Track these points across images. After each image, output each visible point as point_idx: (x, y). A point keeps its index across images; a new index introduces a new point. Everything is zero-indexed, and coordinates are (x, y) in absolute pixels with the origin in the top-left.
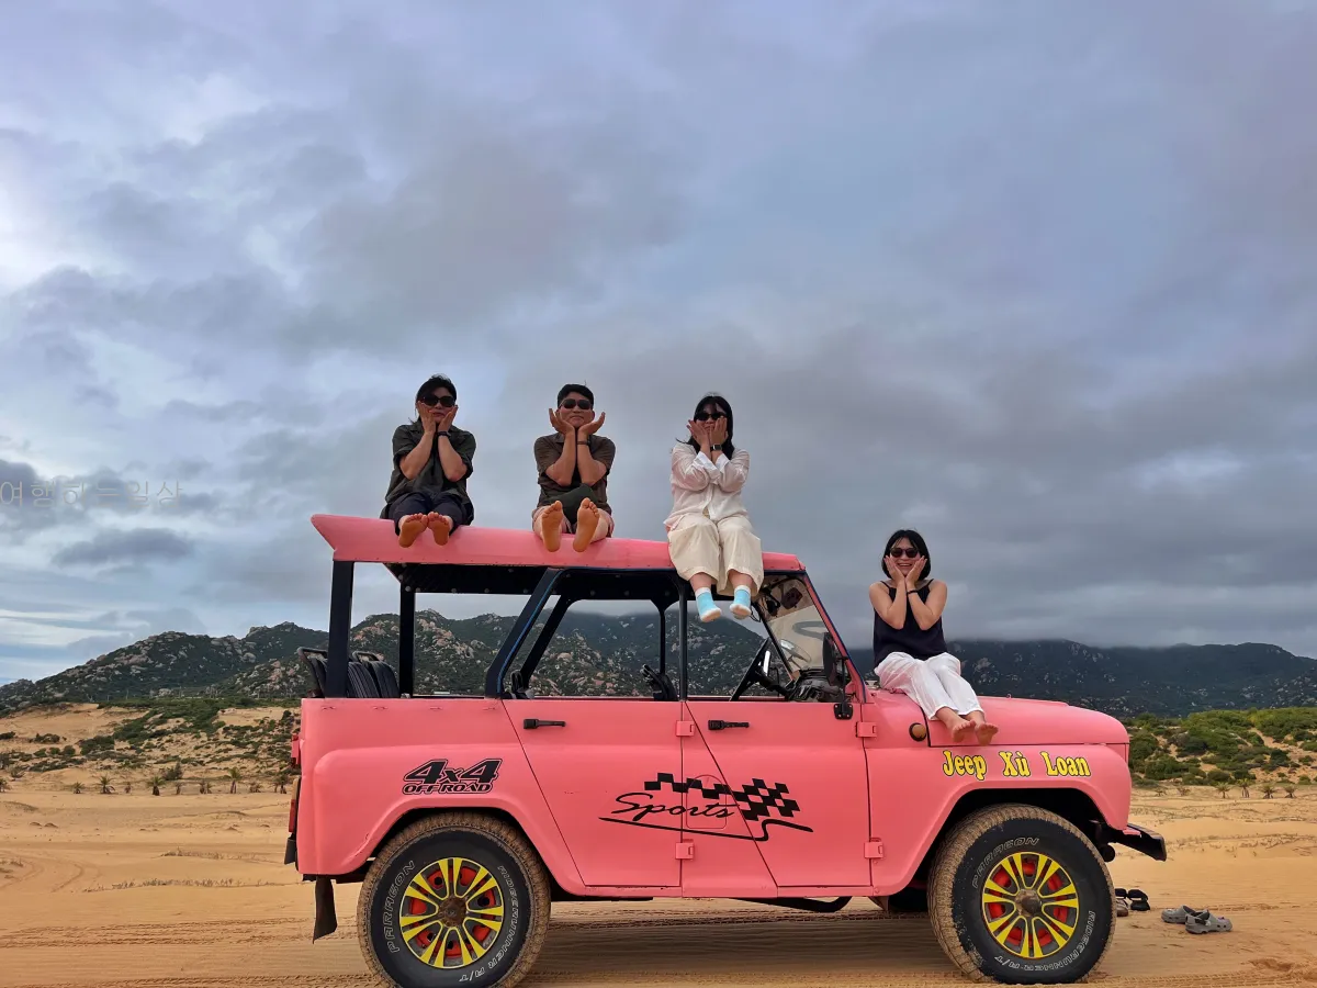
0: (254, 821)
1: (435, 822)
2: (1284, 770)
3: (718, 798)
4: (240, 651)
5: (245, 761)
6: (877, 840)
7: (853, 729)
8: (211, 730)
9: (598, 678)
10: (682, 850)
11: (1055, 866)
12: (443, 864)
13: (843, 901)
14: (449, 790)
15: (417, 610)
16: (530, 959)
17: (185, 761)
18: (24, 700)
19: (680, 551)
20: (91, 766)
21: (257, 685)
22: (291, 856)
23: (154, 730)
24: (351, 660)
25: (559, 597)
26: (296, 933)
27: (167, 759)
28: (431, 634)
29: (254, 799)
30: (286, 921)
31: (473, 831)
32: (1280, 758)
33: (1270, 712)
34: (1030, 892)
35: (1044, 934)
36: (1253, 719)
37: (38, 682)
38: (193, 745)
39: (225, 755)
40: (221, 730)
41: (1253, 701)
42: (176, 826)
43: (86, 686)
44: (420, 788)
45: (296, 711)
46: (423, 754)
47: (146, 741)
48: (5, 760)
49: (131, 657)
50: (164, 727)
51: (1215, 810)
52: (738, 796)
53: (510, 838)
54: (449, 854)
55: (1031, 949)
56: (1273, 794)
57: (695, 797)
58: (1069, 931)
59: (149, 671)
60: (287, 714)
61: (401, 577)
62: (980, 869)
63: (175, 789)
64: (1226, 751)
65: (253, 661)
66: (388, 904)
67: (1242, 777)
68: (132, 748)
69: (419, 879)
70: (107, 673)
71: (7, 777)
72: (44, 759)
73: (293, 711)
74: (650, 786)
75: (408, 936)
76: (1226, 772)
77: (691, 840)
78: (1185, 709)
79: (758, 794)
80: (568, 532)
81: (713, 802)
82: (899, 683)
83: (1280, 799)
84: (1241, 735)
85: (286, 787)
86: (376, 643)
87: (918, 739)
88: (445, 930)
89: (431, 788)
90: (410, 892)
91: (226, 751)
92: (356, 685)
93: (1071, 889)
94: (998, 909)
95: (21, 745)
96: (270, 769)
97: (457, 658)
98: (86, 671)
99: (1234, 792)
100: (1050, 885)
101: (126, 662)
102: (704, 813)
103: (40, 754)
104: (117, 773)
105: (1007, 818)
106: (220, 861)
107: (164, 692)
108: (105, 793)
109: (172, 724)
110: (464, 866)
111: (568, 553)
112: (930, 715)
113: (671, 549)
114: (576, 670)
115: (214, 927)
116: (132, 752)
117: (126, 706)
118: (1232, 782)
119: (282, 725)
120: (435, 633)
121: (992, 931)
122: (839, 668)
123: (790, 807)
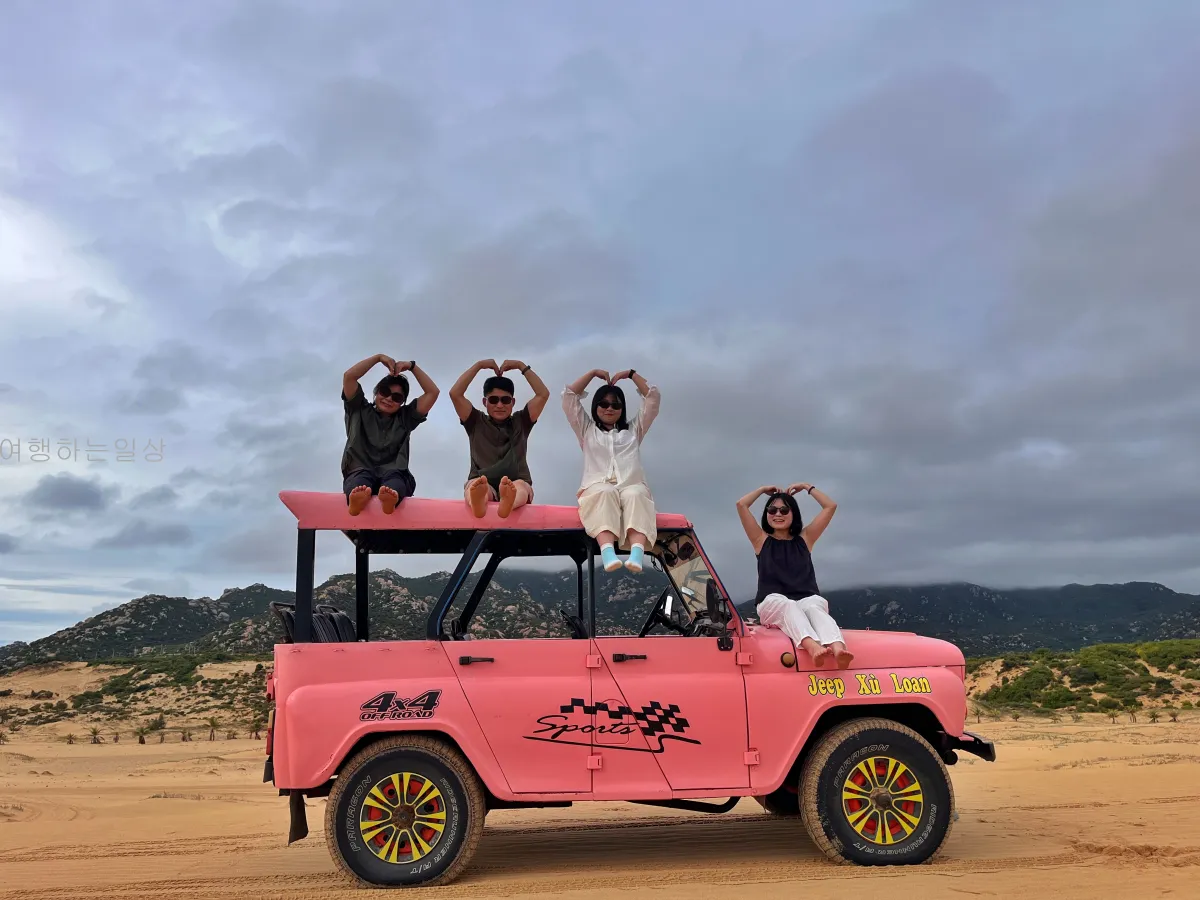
0: (231, 765)
1: (387, 744)
2: (1168, 697)
3: (622, 718)
4: (215, 611)
5: (223, 711)
6: (755, 749)
7: (734, 657)
8: (190, 683)
9: (543, 628)
10: (592, 762)
11: (902, 768)
12: (395, 778)
13: (734, 801)
14: (399, 716)
15: (371, 570)
16: (468, 854)
17: (167, 713)
18: (19, 660)
19: (589, 513)
20: (82, 719)
21: (231, 642)
22: (269, 775)
23: (138, 685)
24: (314, 612)
25: (491, 555)
26: (273, 844)
27: (151, 711)
28: (388, 592)
29: (233, 745)
30: (265, 835)
31: (419, 750)
32: (1164, 686)
33: (1155, 645)
34: (884, 790)
35: (894, 825)
36: (1139, 651)
37: (32, 644)
38: (174, 697)
39: (204, 706)
40: (199, 683)
41: (1139, 635)
42: (161, 771)
43: (75, 646)
44: (374, 715)
45: (268, 664)
46: (376, 688)
47: (132, 696)
48: (1, 716)
49: (116, 619)
50: (148, 681)
51: (1105, 734)
52: (639, 716)
53: (450, 755)
54: (399, 770)
55: (884, 836)
56: (1158, 719)
57: (602, 718)
58: (915, 821)
59: (132, 631)
60: (259, 667)
61: (356, 541)
62: (840, 772)
63: (159, 738)
64: (1115, 681)
65: (227, 620)
66: (351, 812)
67: (1130, 704)
68: (119, 702)
69: (375, 791)
70: (95, 633)
71: (6, 731)
72: (39, 713)
73: (264, 664)
74: (565, 709)
75: (367, 837)
76: (1115, 700)
77: (599, 754)
78: (1076, 643)
79: (655, 714)
80: (495, 500)
81: (618, 721)
82: (774, 620)
83: (1165, 722)
84: (1128, 666)
85: (260, 733)
86: (338, 601)
87: (788, 665)
88: (398, 832)
89: (383, 715)
90: (368, 801)
91: (205, 702)
92: (320, 633)
93: (916, 786)
94: (856, 804)
95: (18, 701)
96: (245, 717)
97: (413, 612)
98: (75, 632)
99: (1123, 718)
100: (899, 783)
101: (111, 624)
102: (610, 731)
103: (35, 709)
104: (105, 724)
105: (862, 729)
106: (202, 801)
107: (146, 650)
108: (95, 743)
109: (154, 679)
110: (412, 780)
111: (493, 518)
112: (798, 644)
113: (581, 512)
114: (522, 621)
115: (204, 841)
116: (120, 705)
117: (113, 663)
118: (1121, 709)
119: (255, 677)
120: (392, 591)
121: (851, 823)
122: (721, 609)
123: (682, 724)
